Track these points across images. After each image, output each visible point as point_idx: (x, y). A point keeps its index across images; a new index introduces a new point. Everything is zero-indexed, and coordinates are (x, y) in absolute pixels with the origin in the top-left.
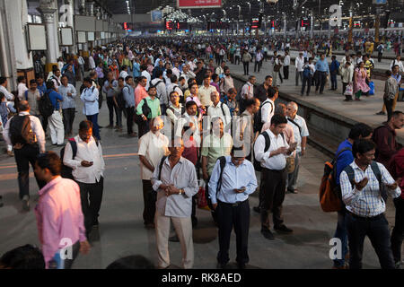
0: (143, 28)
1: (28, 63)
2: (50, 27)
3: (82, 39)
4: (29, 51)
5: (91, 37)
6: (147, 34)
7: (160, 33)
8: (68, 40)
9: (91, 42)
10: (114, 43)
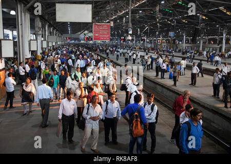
0: (75, 39)
1: (29, 56)
2: (38, 40)
3: (50, 45)
4: (30, 51)
5: (54, 44)
6: (77, 42)
7: (82, 42)
8: (45, 46)
9: (54, 46)
10: (63, 46)
